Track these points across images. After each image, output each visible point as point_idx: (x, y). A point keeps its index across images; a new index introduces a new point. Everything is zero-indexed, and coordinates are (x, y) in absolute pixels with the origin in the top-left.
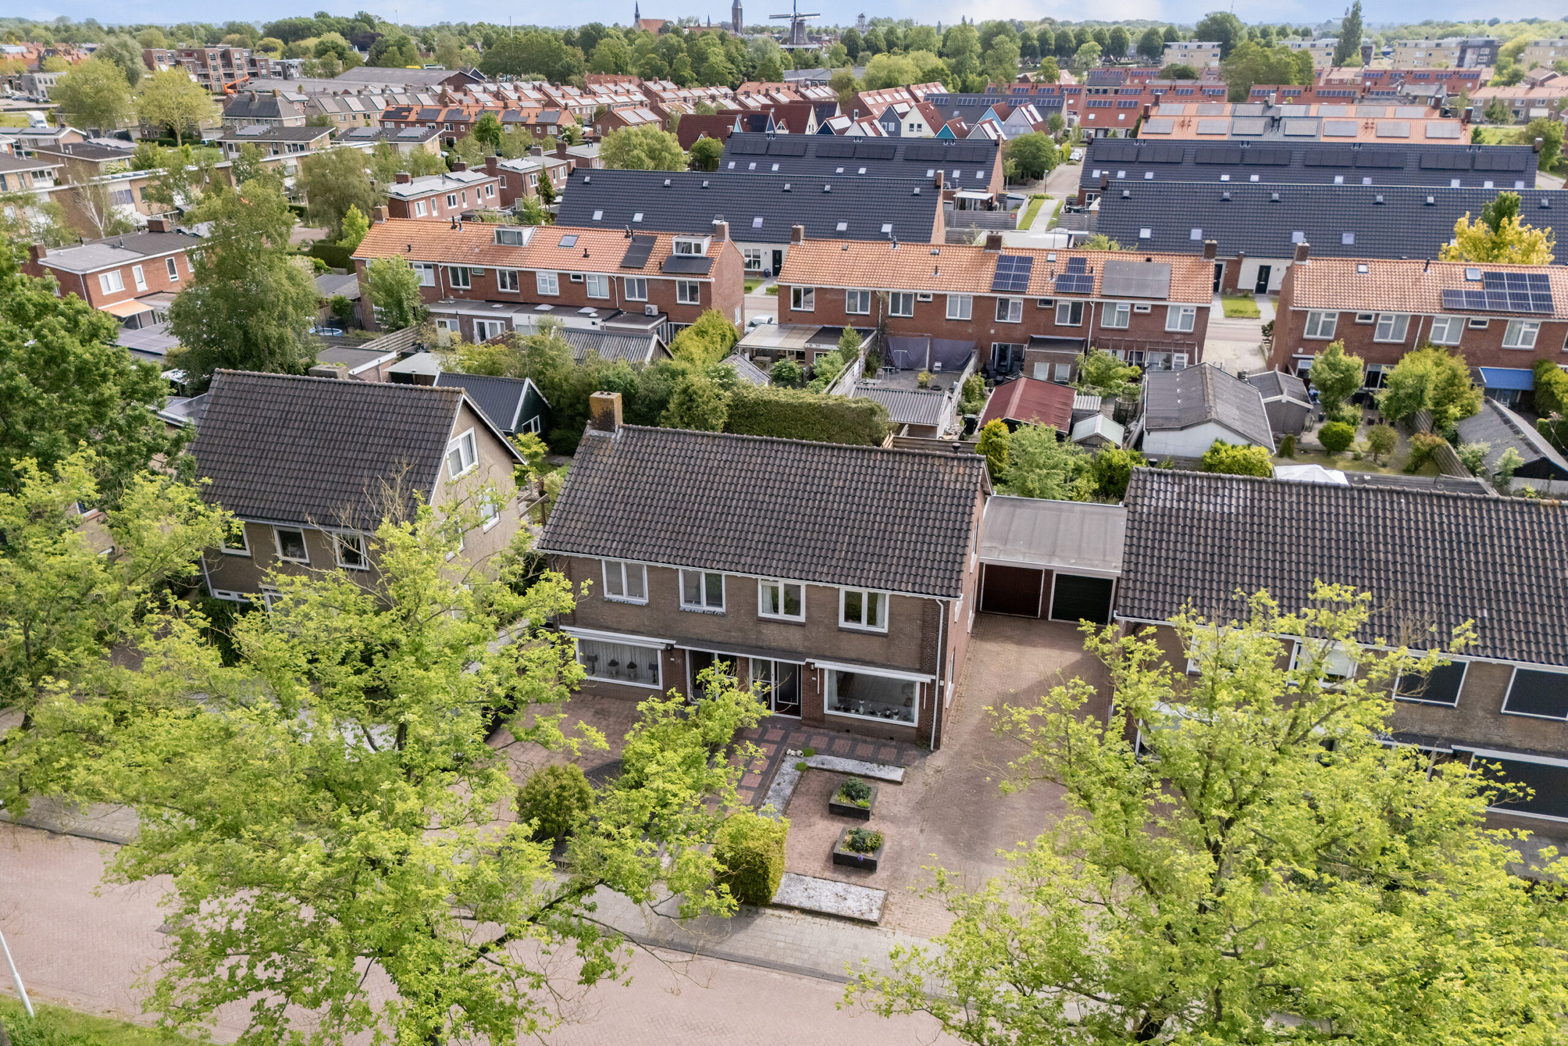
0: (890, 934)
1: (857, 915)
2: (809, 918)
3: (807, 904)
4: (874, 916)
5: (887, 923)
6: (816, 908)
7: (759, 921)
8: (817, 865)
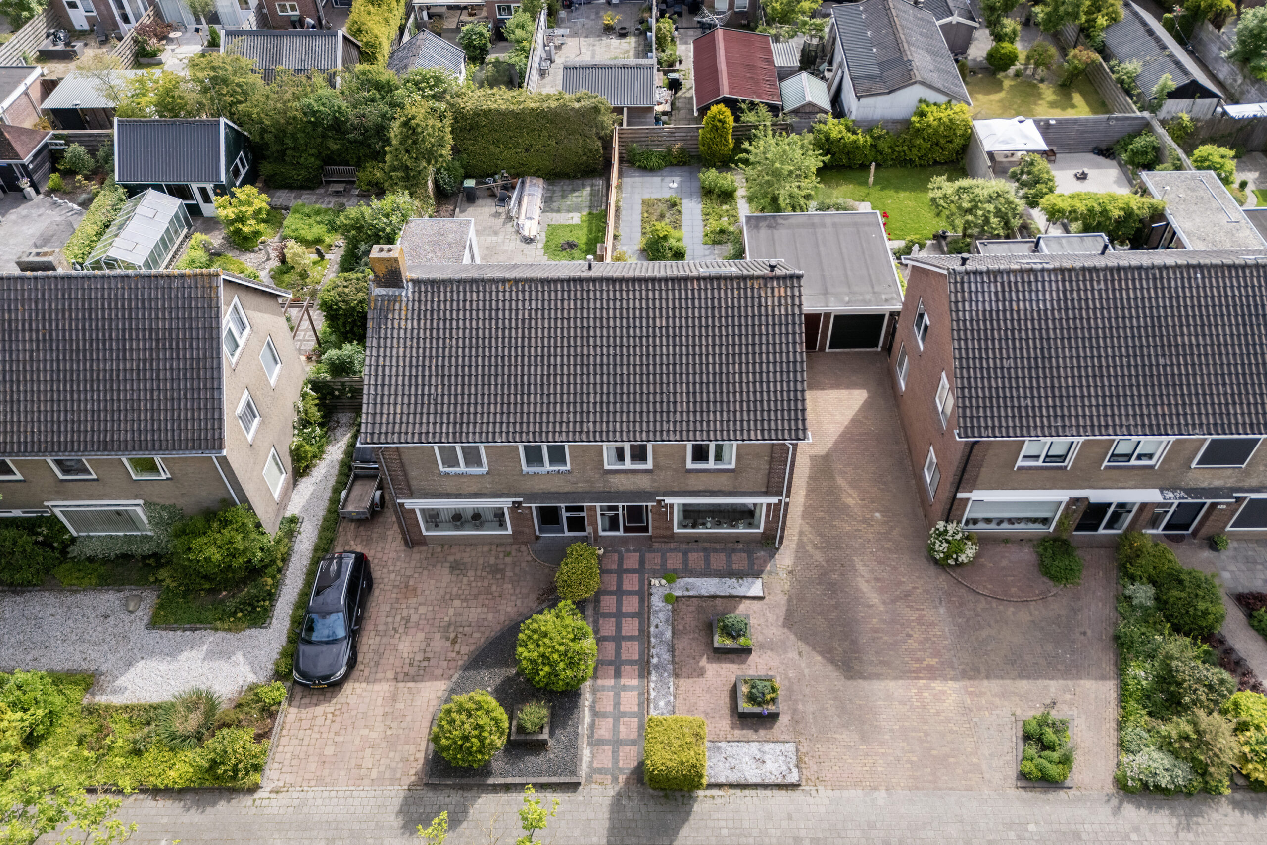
0: (814, 793)
1: (780, 780)
2: (738, 792)
3: (733, 778)
4: (794, 778)
5: (807, 779)
6: (743, 781)
7: (696, 808)
8: (724, 723)
